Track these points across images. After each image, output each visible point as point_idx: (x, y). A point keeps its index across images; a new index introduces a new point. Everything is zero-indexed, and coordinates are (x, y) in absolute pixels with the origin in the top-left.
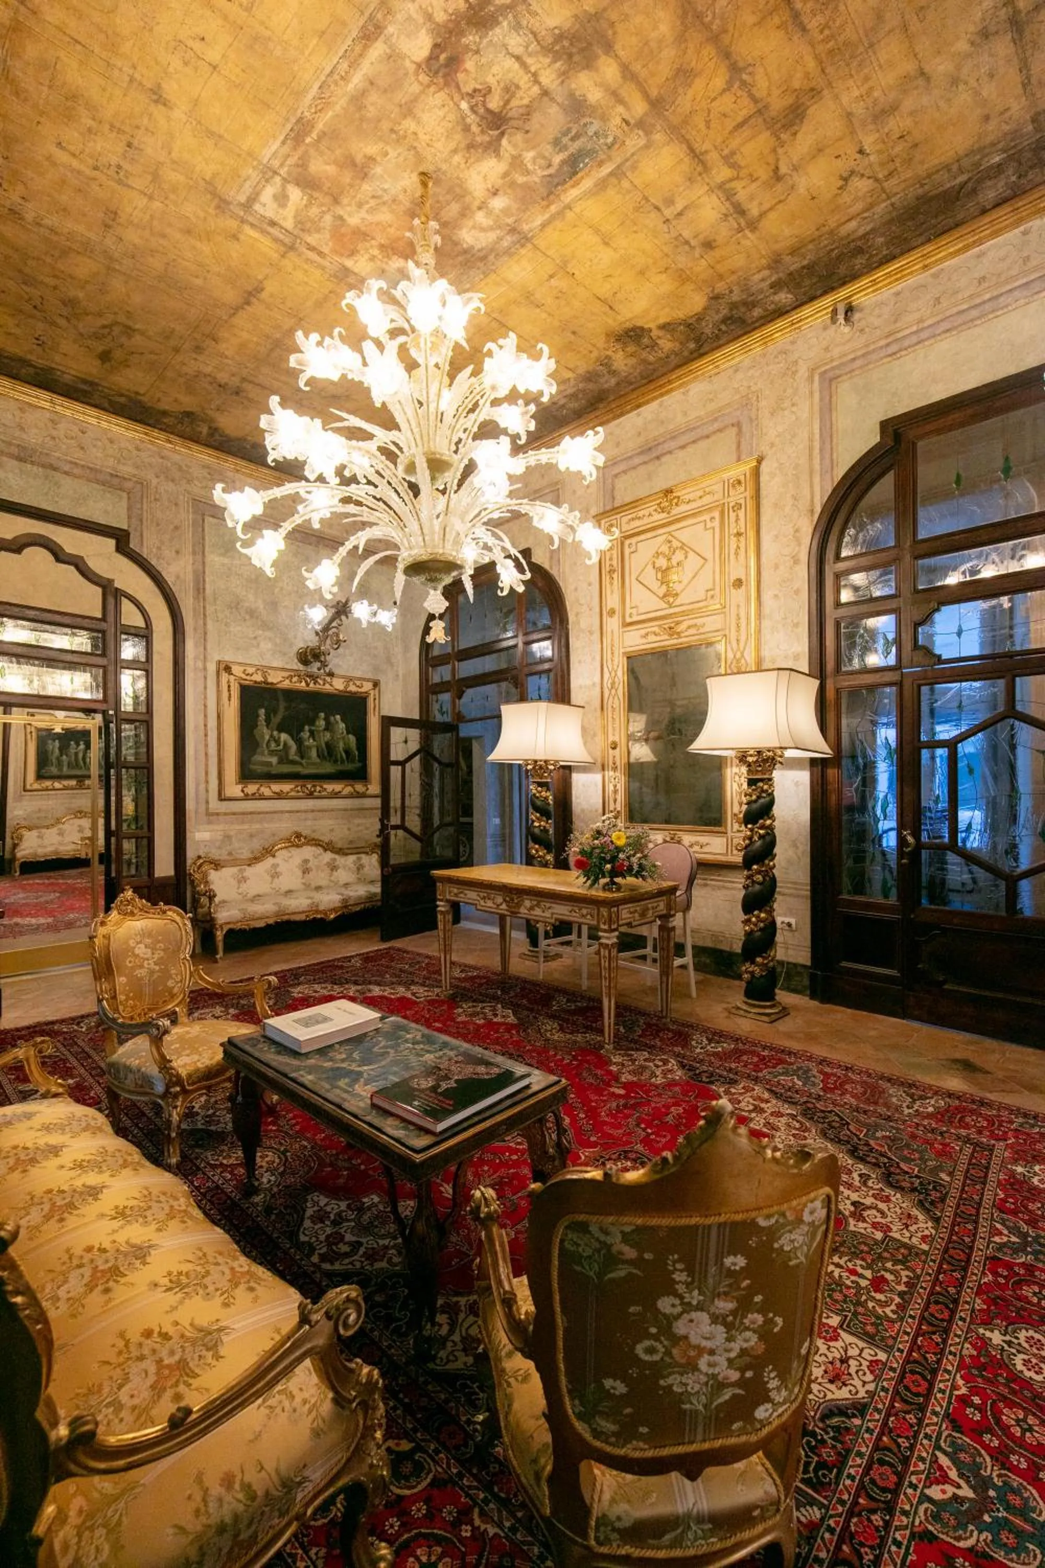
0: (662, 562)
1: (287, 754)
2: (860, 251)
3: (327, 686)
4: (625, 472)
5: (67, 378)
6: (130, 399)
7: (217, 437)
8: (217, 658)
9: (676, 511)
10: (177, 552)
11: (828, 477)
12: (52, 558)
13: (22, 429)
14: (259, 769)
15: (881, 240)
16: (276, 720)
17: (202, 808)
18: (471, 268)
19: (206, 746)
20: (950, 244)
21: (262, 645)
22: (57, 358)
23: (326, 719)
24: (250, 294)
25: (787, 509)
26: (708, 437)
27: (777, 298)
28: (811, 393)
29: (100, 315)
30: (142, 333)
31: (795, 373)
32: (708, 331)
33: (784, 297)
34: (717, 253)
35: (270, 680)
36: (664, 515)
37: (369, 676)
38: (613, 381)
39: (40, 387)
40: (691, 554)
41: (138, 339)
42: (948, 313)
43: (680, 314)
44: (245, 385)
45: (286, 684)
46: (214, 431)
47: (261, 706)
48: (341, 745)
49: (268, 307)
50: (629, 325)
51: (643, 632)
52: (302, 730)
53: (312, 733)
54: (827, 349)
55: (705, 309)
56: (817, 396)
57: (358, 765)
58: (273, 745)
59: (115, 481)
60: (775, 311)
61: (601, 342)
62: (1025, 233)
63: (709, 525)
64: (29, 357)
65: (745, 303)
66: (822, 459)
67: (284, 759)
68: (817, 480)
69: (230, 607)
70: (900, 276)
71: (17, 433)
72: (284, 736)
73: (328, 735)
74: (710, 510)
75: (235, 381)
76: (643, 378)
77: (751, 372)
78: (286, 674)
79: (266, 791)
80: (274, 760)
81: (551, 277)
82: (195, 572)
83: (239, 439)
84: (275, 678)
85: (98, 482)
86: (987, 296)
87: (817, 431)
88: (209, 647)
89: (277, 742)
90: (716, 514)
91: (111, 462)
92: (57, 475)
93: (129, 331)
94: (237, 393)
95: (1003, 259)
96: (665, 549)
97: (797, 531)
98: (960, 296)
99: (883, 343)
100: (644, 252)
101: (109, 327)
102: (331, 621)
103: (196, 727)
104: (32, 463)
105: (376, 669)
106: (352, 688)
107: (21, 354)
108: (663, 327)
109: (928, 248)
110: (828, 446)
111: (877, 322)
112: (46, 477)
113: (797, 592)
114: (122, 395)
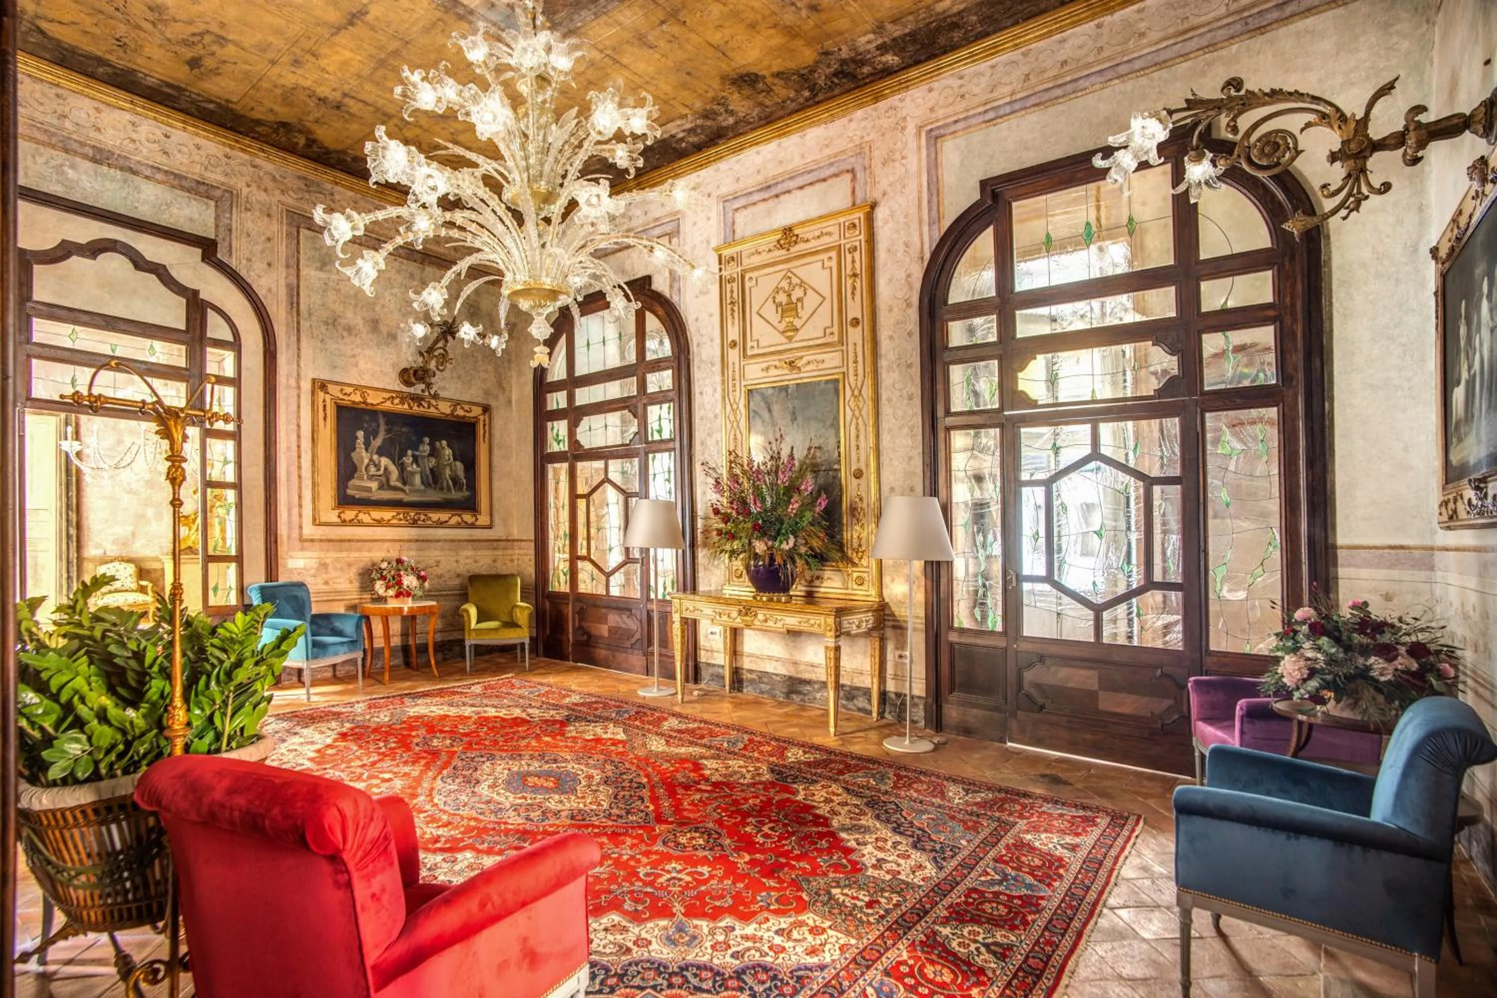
0: (782, 298)
1: (388, 480)
2: (955, 26)
3: (432, 410)
4: (745, 207)
5: (150, 81)
6: (219, 105)
7: (315, 149)
8: (312, 375)
9: (795, 249)
10: (269, 265)
11: (936, 227)
12: (131, 265)
13: (98, 130)
14: (358, 495)
15: (975, 18)
16: (377, 442)
17: (295, 534)
18: (582, 9)
19: (299, 468)
20: (1034, 27)
21: (362, 364)
22: (140, 61)
23: (431, 444)
24: (354, 16)
25: (899, 255)
26: (824, 180)
27: (884, 59)
28: (919, 149)
29: (190, 23)
30: (236, 44)
31: (903, 128)
32: (821, 82)
33: (890, 59)
34: (824, 16)
35: (369, 401)
36: (783, 252)
37: (478, 400)
38: (731, 120)
39: (119, 87)
40: (809, 291)
41: (231, 49)
42: (1037, 89)
43: (792, 65)
44: (346, 100)
45: (388, 405)
46: (311, 142)
47: (361, 428)
48: (448, 472)
49: (373, 28)
50: (744, 71)
51: (764, 365)
52: (405, 455)
53: (416, 459)
54: (932, 110)
55: (817, 62)
56: (924, 152)
57: (466, 493)
58: (373, 470)
59: (202, 189)
60: (882, 71)
61: (716, 84)
62: (1099, 26)
63: (827, 264)
64: (108, 57)
65: (853, 60)
66: (930, 210)
67: (385, 485)
68: (926, 229)
69: (327, 323)
70: (994, 51)
71: (93, 134)
72: (384, 461)
73: (433, 461)
74: (827, 250)
75: (337, 96)
76: (760, 119)
77: (864, 123)
78: (387, 395)
79: (365, 518)
80: (374, 485)
81: (663, 22)
82: (289, 286)
83: (338, 152)
84: (374, 399)
85: (182, 188)
86: (1068, 79)
87: (925, 184)
88: (302, 364)
89: (377, 466)
90: (833, 254)
91: (197, 169)
92: (138, 180)
93: (221, 40)
94: (338, 107)
95: (1080, 47)
96: (784, 284)
97: (909, 276)
98: (1046, 75)
99: (981, 109)
100: (752, 8)
101: (201, 34)
102: (436, 342)
103: (289, 448)
104: (109, 165)
105: (487, 393)
106: (460, 412)
107: (100, 54)
108: (778, 75)
109: (1017, 30)
110: (935, 199)
111: (976, 90)
112: (125, 181)
113: (910, 334)
114: (211, 101)
